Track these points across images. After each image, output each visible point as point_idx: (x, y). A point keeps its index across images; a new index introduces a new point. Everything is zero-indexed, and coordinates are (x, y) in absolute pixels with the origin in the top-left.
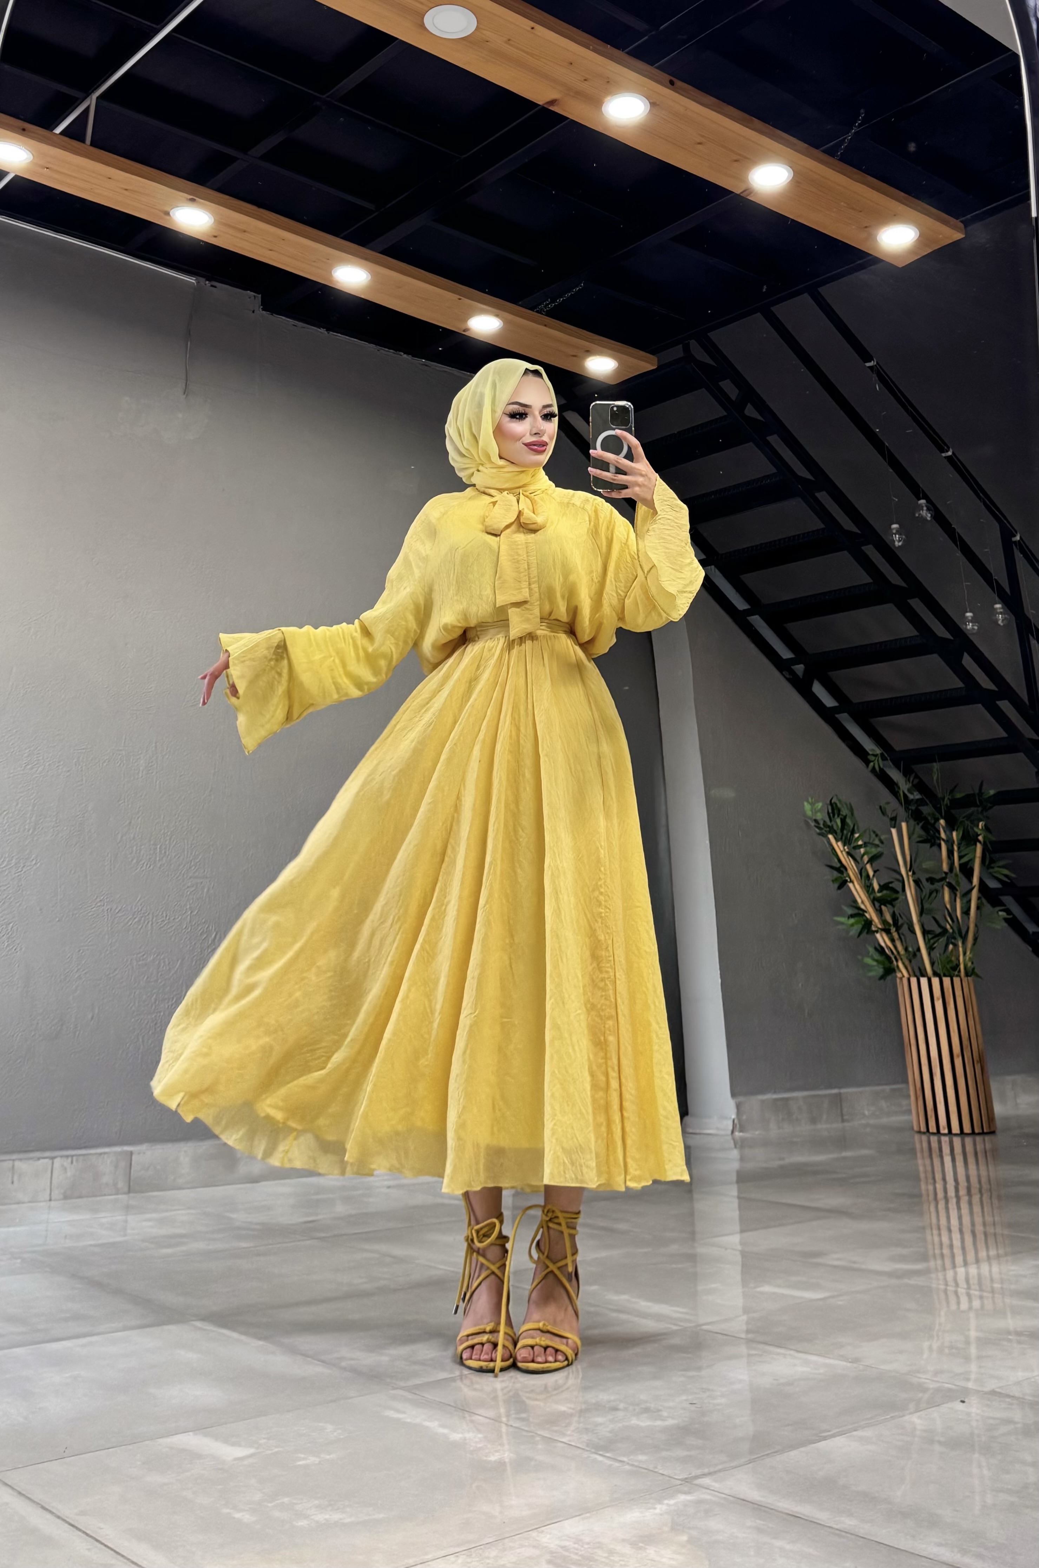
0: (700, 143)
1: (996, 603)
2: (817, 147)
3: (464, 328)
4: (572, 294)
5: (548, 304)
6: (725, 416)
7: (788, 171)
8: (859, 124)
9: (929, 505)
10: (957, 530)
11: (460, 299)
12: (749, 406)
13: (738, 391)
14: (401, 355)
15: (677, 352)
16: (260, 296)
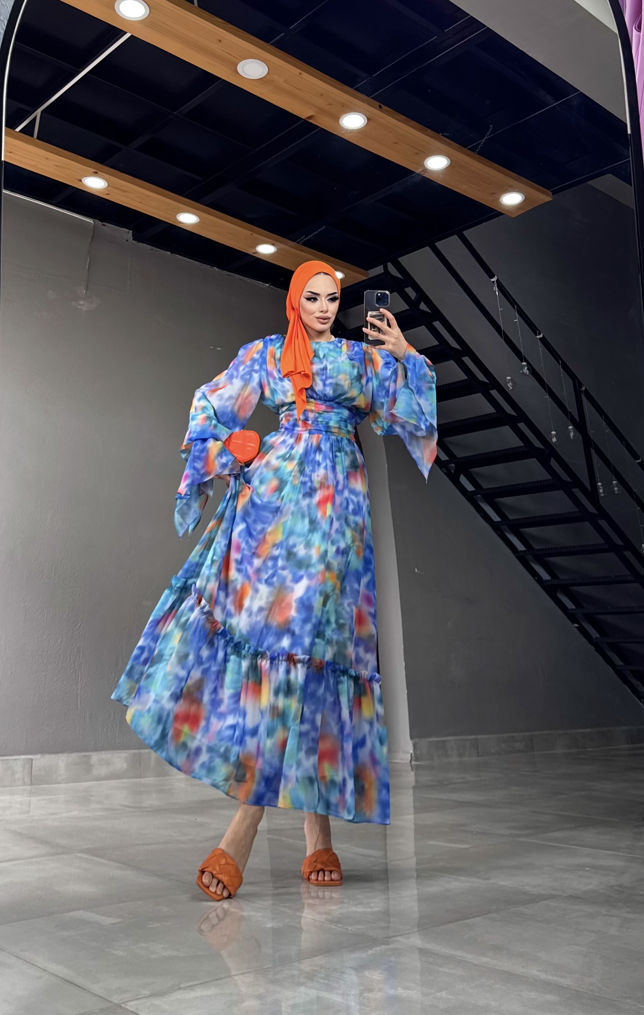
0: (395, 143)
1: (570, 426)
2: (465, 147)
3: (254, 251)
4: (318, 233)
5: (304, 239)
6: (408, 309)
7: (447, 160)
8: (489, 134)
9: (529, 366)
10: (546, 381)
11: (252, 234)
12: (422, 303)
13: (415, 294)
14: (215, 269)
15: (380, 270)
16: (131, 231)
